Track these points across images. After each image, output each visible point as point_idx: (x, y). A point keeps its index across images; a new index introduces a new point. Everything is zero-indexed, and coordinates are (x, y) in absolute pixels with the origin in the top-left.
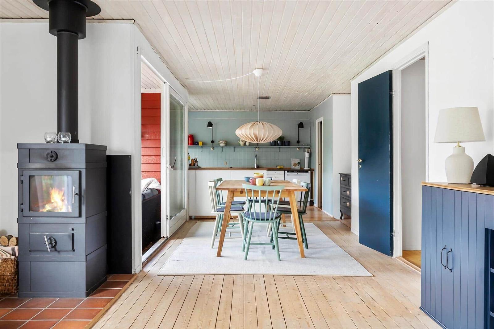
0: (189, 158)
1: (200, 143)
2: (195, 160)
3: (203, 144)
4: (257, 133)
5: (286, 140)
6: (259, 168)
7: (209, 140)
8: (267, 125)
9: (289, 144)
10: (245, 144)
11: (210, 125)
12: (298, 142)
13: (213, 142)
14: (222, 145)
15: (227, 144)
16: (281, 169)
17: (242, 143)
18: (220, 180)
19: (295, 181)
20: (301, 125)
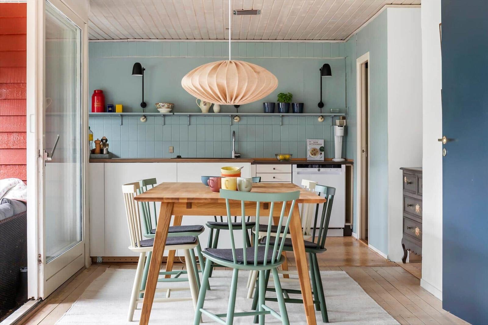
0: (91, 137)
1: (119, 108)
2: (104, 142)
3: (125, 109)
4: (224, 83)
5: (297, 100)
6: (239, 158)
7: (135, 101)
8: (246, 67)
9: (302, 108)
10: (211, 110)
11: (138, 69)
12: (321, 105)
13: (144, 105)
14: (164, 110)
15: (174, 108)
16: (285, 161)
17: (204, 108)
18: (152, 181)
19: (305, 183)
20: (326, 70)
